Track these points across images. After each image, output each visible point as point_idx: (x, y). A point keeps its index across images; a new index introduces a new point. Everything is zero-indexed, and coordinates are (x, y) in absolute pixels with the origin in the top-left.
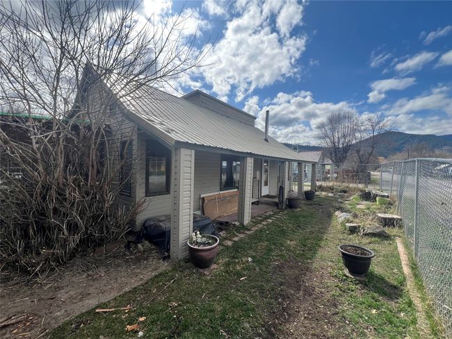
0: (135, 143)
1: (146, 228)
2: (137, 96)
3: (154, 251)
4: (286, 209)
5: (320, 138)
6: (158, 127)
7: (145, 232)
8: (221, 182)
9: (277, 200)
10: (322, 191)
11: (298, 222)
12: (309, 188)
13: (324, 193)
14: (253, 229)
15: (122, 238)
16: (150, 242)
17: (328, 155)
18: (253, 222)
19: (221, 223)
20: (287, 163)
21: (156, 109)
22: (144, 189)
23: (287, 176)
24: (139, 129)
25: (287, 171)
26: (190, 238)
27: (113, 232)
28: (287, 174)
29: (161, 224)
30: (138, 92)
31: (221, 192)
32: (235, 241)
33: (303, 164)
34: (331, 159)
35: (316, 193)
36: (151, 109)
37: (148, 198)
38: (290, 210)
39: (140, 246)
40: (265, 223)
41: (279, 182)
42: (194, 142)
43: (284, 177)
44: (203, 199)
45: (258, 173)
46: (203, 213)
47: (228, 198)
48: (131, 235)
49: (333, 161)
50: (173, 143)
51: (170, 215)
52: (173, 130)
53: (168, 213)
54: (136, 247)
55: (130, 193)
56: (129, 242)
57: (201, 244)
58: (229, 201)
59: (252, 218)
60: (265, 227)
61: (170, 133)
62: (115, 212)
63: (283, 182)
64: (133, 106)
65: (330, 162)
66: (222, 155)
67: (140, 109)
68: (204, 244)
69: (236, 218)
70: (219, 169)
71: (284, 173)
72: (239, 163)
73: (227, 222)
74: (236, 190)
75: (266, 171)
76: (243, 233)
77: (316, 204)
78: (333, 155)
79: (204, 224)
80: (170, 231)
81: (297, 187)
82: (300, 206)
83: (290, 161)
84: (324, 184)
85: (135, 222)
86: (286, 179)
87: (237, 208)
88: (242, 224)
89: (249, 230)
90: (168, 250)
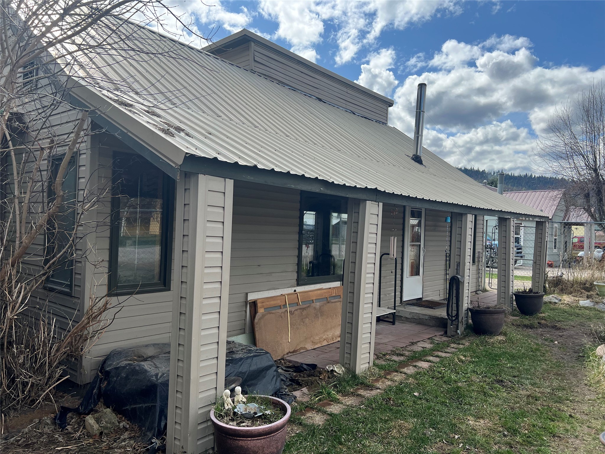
0: (84, 159)
1: (107, 374)
2: (93, 43)
3: (126, 435)
4: (465, 336)
5: (558, 156)
6: (144, 120)
7: (103, 386)
8: (299, 264)
9: (442, 313)
10: (562, 291)
11: (496, 370)
12: (528, 285)
13: (567, 299)
14: (379, 385)
15: (47, 398)
16: (117, 411)
17: (581, 200)
18: (380, 367)
19: (298, 368)
20: (470, 218)
21: (138, 77)
22: (106, 276)
23: (469, 252)
24: (94, 126)
25: (469, 238)
26: (218, 403)
27: (25, 384)
28: (469, 246)
29: (146, 365)
30: (93, 32)
31: (299, 289)
32: (331, 415)
33: (513, 222)
34: (588, 210)
35: (546, 298)
36: (125, 75)
37: (114, 300)
38: (476, 340)
39: (90, 420)
40: (410, 370)
41: (448, 266)
42: (232, 158)
43: (461, 254)
44: (254, 304)
45: (394, 242)
46: (253, 340)
47: (317, 305)
48: (69, 392)
49: (592, 216)
50: (180, 161)
51: (169, 345)
52: (179, 129)
53: (163, 338)
54: (82, 423)
55: (70, 286)
56: (64, 411)
57: (245, 417)
58: (320, 313)
59: (378, 356)
60: (411, 380)
61: (172, 135)
62: (30, 334)
63: (459, 266)
64: (82, 66)
65: (585, 217)
66: (302, 193)
67: (97, 75)
68: (253, 418)
69: (337, 357)
70: (297, 229)
71: (461, 242)
72: (345, 216)
73: (313, 367)
74: (337, 284)
75: (416, 238)
76: (353, 394)
77: (546, 326)
78: (593, 200)
79: (253, 368)
80: (166, 384)
81: (495, 281)
82: (504, 328)
83: (478, 212)
84: (568, 275)
85: (79, 359)
86: (468, 259)
87: (338, 332)
88: (351, 370)
89: (369, 387)
90: (162, 433)
